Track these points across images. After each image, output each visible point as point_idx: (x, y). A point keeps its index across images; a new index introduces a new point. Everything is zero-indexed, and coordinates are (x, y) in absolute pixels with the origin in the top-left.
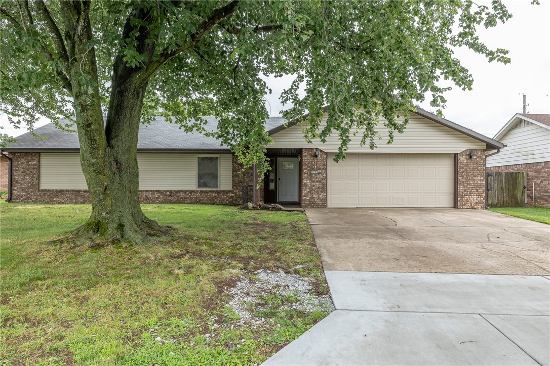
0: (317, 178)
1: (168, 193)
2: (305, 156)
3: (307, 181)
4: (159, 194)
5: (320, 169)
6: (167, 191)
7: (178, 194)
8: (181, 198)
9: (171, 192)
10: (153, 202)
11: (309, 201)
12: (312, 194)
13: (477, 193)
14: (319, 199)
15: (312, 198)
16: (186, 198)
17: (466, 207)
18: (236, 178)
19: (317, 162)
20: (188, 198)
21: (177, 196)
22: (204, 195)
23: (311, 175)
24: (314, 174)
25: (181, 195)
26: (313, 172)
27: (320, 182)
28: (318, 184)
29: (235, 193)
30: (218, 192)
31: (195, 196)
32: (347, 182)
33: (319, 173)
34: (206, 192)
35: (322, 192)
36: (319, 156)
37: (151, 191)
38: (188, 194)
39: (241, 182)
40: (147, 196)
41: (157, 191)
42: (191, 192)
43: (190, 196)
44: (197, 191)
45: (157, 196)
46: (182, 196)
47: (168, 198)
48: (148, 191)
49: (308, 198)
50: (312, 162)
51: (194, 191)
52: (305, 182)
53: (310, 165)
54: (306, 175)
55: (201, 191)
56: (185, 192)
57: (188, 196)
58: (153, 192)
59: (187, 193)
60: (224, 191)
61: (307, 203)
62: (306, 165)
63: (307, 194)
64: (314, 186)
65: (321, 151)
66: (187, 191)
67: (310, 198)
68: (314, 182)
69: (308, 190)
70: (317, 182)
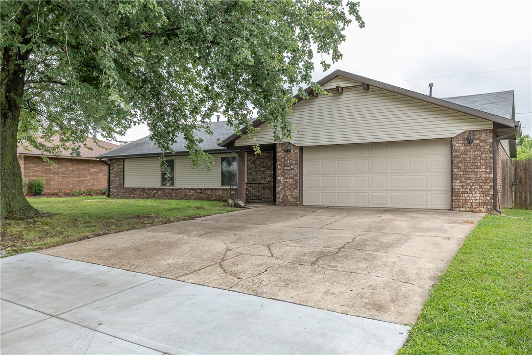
0: (290, 174)
1: (198, 191)
2: (279, 152)
4: (194, 192)
5: (292, 164)
6: (199, 189)
7: (206, 192)
8: (208, 196)
9: (201, 189)
10: (190, 199)
11: (282, 198)
12: (285, 191)
13: (480, 190)
14: (291, 196)
15: (285, 195)
16: (212, 195)
17: (464, 209)
18: (250, 176)
19: (290, 157)
20: (214, 195)
21: (206, 194)
22: (225, 192)
23: (284, 171)
24: (286, 170)
25: (209, 192)
26: (285, 168)
27: (293, 178)
28: (290, 180)
31: (219, 194)
32: (323, 178)
33: (292, 169)
34: (227, 190)
35: (294, 189)
36: (292, 151)
37: (188, 188)
38: (213, 192)
39: (254, 180)
40: (185, 193)
41: (192, 189)
42: (216, 189)
43: (215, 193)
45: (192, 193)
46: (209, 194)
47: (200, 195)
48: (185, 189)
49: (282, 196)
50: (285, 158)
51: (218, 189)
52: (279, 178)
53: (283, 160)
54: (280, 171)
55: (223, 189)
61: (281, 200)
62: (280, 161)
63: (281, 191)
64: (287, 182)
65: (293, 145)
66: (212, 189)
67: (283, 195)
68: (287, 178)
69: (282, 187)
70: (290, 178)
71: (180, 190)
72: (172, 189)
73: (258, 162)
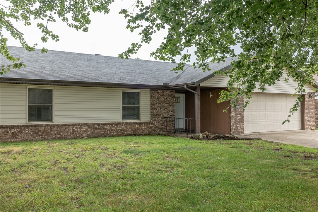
0: (239, 111)
1: (95, 126)
3: (233, 113)
4: (87, 128)
5: (241, 104)
6: (95, 124)
7: (105, 127)
8: (108, 131)
9: (99, 124)
10: (81, 137)
12: (236, 124)
13: (312, 120)
14: (240, 127)
15: (236, 127)
16: (112, 130)
17: (308, 129)
18: (155, 111)
20: (114, 130)
21: (104, 129)
22: (128, 126)
23: (236, 109)
25: (108, 127)
26: (237, 107)
28: (239, 116)
29: (154, 124)
30: (140, 124)
31: (121, 128)
32: (252, 114)
33: (240, 108)
34: (130, 124)
35: (241, 122)
37: (79, 124)
38: (114, 127)
39: (158, 114)
40: (74, 130)
41: (84, 124)
42: (117, 124)
43: (116, 128)
44: (123, 123)
45: (84, 130)
46: (109, 129)
47: (96, 131)
48: (75, 125)
49: (234, 127)
51: (120, 124)
52: (232, 114)
54: (233, 109)
55: (126, 123)
56: (111, 124)
57: (114, 129)
58: (81, 125)
59: (113, 125)
60: (145, 123)
61: (234, 131)
63: (234, 124)
64: (237, 117)
66: (114, 123)
67: (235, 127)
68: (237, 114)
69: (234, 121)
70: (239, 114)
71: (64, 127)
72: (51, 126)
73: (162, 99)
